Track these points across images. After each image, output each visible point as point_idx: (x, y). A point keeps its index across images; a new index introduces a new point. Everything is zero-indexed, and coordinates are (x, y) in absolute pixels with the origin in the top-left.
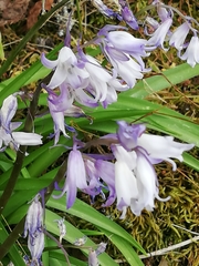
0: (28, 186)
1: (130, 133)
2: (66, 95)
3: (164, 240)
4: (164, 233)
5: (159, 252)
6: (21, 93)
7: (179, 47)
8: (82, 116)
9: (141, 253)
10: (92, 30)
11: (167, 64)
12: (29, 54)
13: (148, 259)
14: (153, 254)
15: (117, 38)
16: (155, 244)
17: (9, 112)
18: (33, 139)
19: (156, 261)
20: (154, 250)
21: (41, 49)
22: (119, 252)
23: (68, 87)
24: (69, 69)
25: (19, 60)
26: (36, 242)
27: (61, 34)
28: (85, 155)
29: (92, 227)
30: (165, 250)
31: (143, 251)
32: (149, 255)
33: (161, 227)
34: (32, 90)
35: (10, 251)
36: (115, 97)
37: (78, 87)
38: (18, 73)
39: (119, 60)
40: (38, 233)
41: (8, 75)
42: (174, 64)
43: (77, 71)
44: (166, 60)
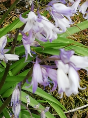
0: (12, 80)
1: (66, 55)
2: (31, 36)
3: (75, 105)
4: (75, 101)
5: (73, 110)
6: (9, 35)
7: (84, 13)
8: (39, 46)
9: (64, 111)
10: (41, 5)
11: (76, 21)
12: (11, 17)
13: (68, 113)
14: (70, 111)
15: (58, 7)
16: (71, 107)
17: (3, 44)
18: (15, 57)
19: (72, 114)
20: (71, 109)
21: (17, 14)
22: (54, 110)
23: (32, 32)
24: (33, 23)
25: (7, 19)
26: (16, 108)
27: (27, 7)
28: (42, 66)
29: (42, 99)
30: (76, 109)
31: (66, 110)
32: (68, 112)
33: (74, 99)
34: (13, 33)
35: (3, 111)
36: (56, 37)
37: (37, 32)
38: (7, 25)
39: (58, 18)
40: (17, 104)
41: (2, 27)
42: (79, 21)
43: (38, 23)
44: (76, 20)
